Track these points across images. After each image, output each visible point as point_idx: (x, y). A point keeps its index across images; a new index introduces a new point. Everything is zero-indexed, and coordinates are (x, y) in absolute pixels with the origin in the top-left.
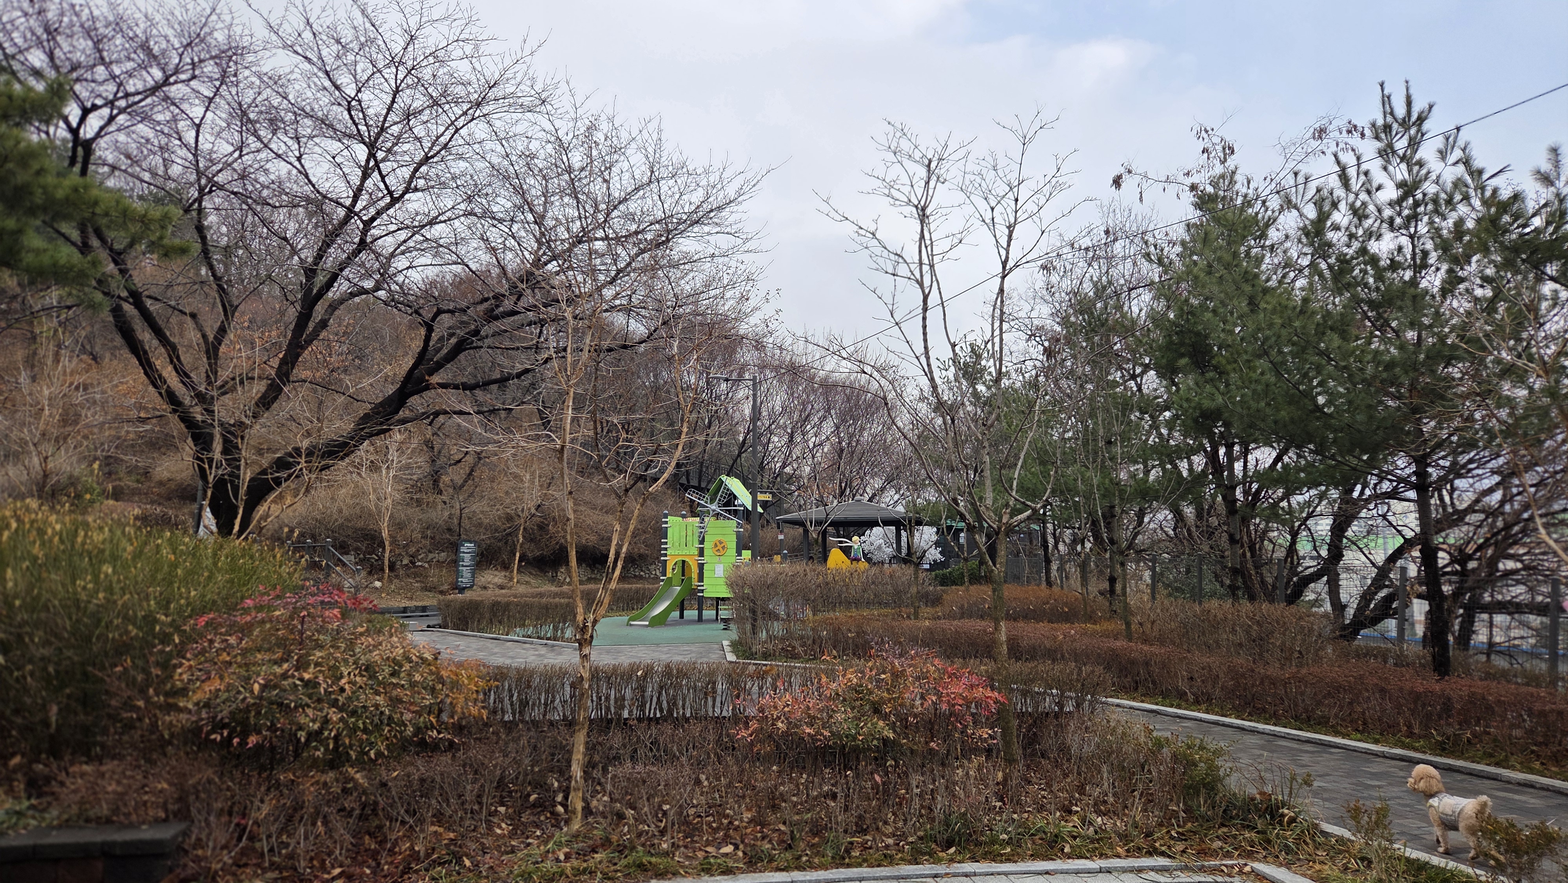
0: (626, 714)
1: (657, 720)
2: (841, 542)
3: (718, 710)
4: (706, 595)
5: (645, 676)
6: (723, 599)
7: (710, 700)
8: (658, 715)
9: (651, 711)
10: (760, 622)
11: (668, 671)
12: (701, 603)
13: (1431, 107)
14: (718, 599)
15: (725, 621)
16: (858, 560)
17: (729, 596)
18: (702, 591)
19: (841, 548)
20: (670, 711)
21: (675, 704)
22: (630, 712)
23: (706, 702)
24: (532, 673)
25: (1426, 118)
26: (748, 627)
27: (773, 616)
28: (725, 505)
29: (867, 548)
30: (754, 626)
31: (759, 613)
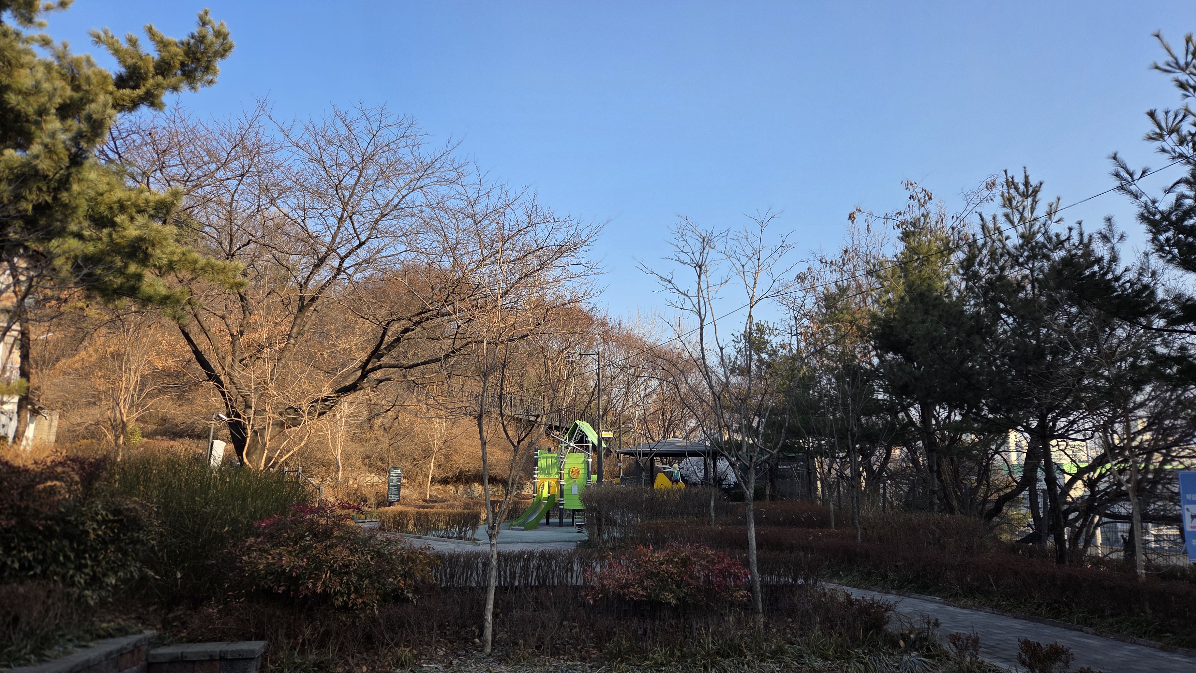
0: (517, 583)
1: (537, 587)
2: (664, 468)
3: (574, 581)
4: (565, 507)
5: (529, 559)
6: (578, 510)
7: (569, 574)
8: (537, 584)
9: (533, 580)
10: (603, 527)
11: (543, 556)
12: (562, 513)
13: (1041, 184)
14: (574, 510)
15: (579, 526)
16: (677, 481)
17: (582, 508)
18: (563, 505)
19: (664, 472)
20: (544, 581)
21: (548, 576)
22: (519, 582)
23: (567, 576)
24: (459, 556)
25: (1038, 191)
26: (596, 531)
27: (612, 522)
28: (579, 442)
29: (684, 472)
30: (599, 530)
31: (603, 520)
